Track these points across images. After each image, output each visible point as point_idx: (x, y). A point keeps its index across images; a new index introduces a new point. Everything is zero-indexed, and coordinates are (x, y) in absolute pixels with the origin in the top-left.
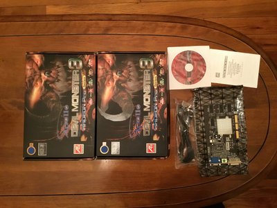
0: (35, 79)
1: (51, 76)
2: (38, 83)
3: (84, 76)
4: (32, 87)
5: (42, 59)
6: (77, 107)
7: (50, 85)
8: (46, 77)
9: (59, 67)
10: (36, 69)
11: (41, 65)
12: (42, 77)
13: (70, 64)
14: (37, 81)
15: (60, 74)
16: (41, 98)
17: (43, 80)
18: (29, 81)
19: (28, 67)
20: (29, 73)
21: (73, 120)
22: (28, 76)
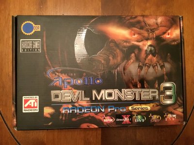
0: (142, 31)
1: (147, 55)
2: (136, 36)
3: (149, 108)
4: (129, 26)
5: (174, 40)
6: (99, 98)
7: (133, 55)
8: (146, 48)
9: (162, 67)
10: (157, 32)
11: (164, 40)
12: (145, 42)
13: (168, 85)
14: (139, 34)
15: (151, 70)
16: (113, 41)
17: (140, 44)
18: (139, 22)
19: (160, 20)
20: (151, 21)
21: (77, 92)
22: (146, 19)
